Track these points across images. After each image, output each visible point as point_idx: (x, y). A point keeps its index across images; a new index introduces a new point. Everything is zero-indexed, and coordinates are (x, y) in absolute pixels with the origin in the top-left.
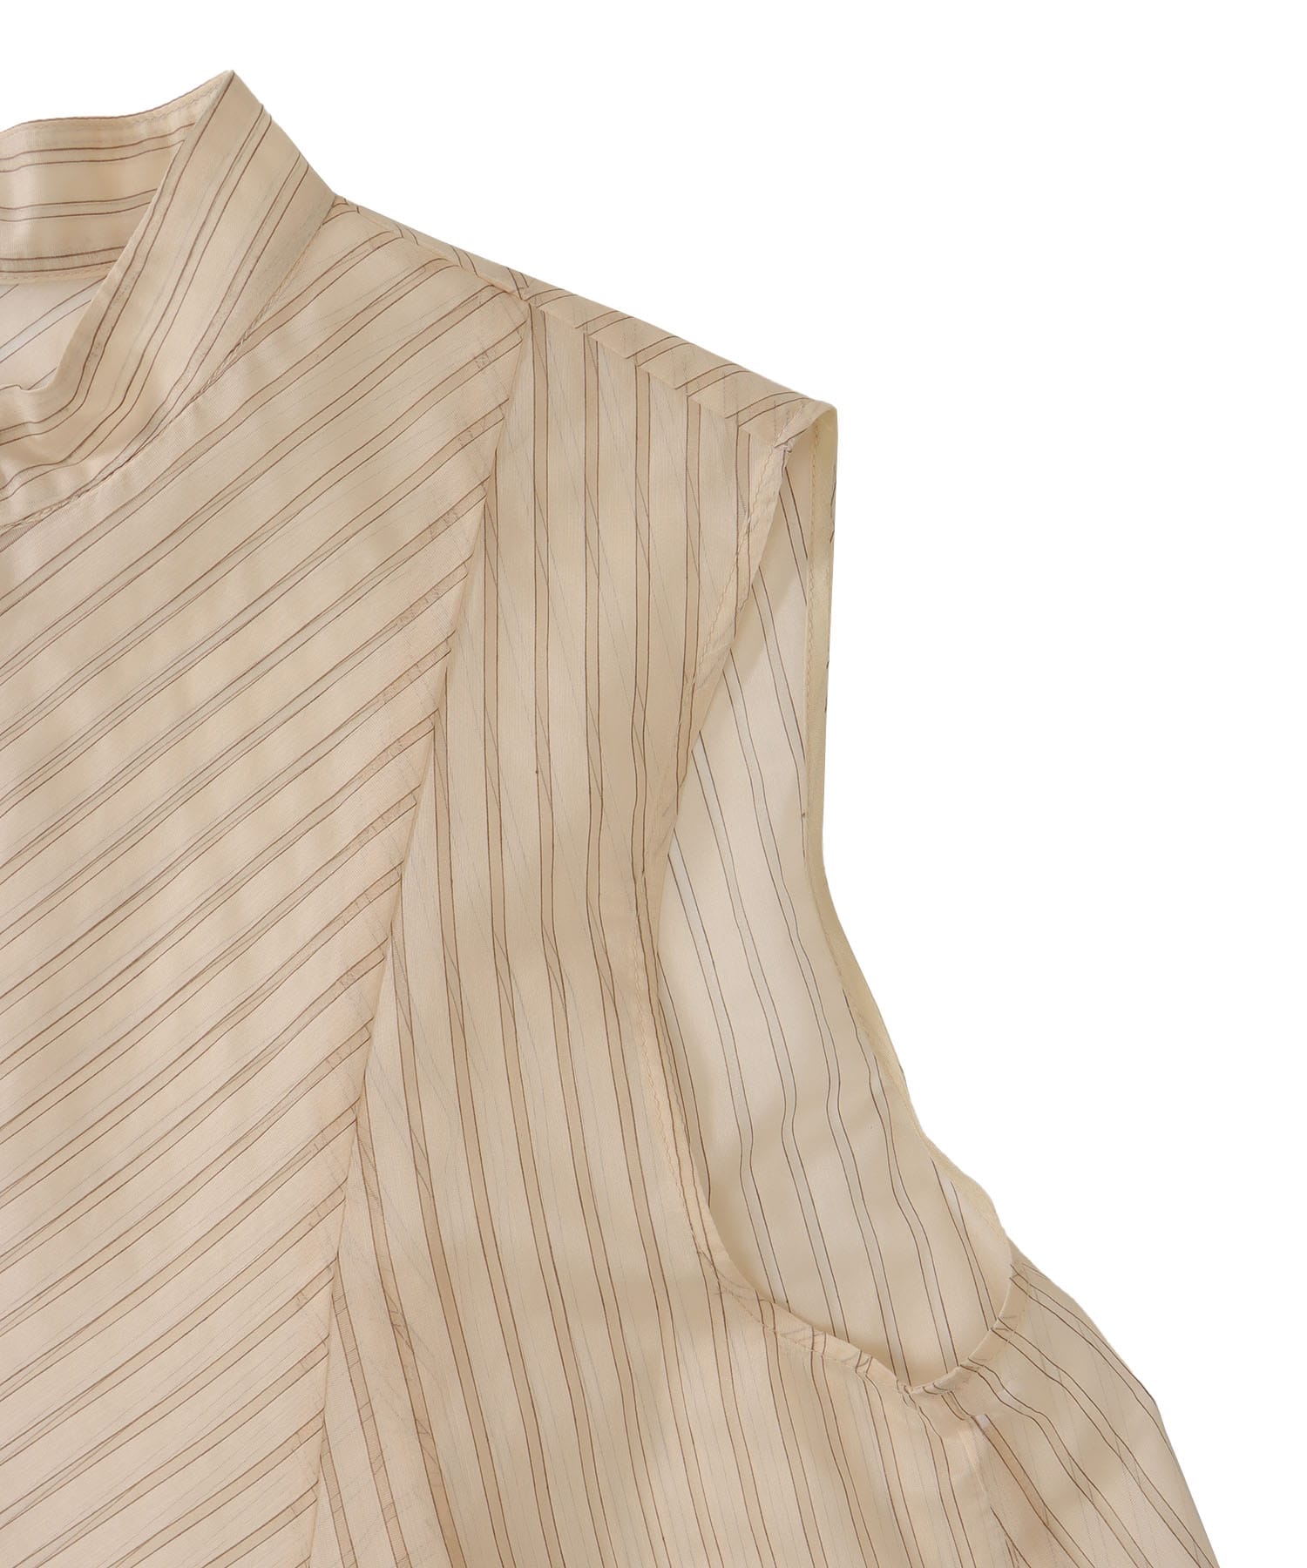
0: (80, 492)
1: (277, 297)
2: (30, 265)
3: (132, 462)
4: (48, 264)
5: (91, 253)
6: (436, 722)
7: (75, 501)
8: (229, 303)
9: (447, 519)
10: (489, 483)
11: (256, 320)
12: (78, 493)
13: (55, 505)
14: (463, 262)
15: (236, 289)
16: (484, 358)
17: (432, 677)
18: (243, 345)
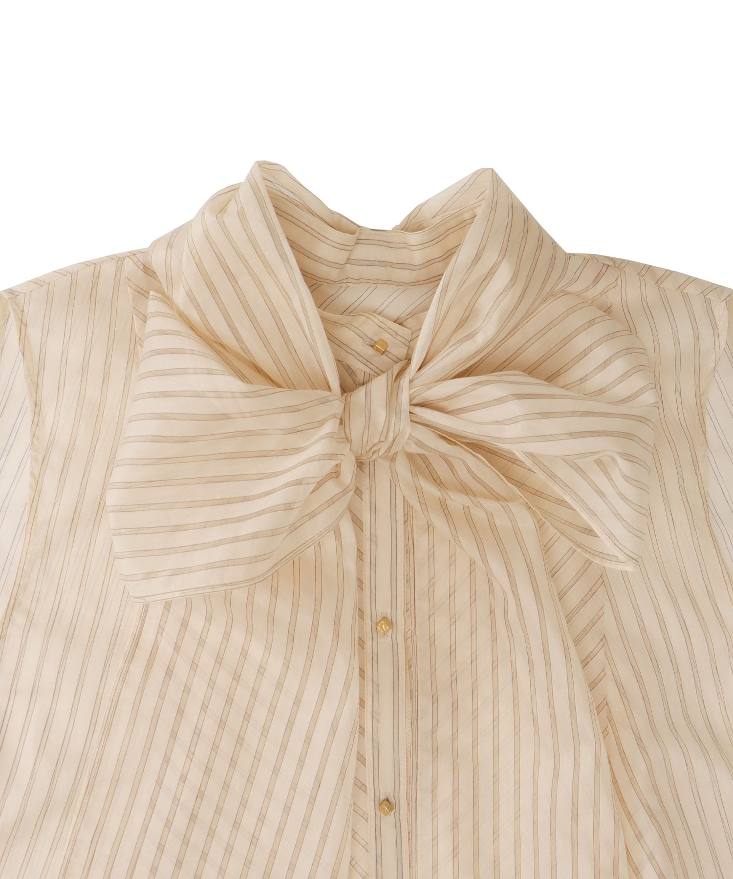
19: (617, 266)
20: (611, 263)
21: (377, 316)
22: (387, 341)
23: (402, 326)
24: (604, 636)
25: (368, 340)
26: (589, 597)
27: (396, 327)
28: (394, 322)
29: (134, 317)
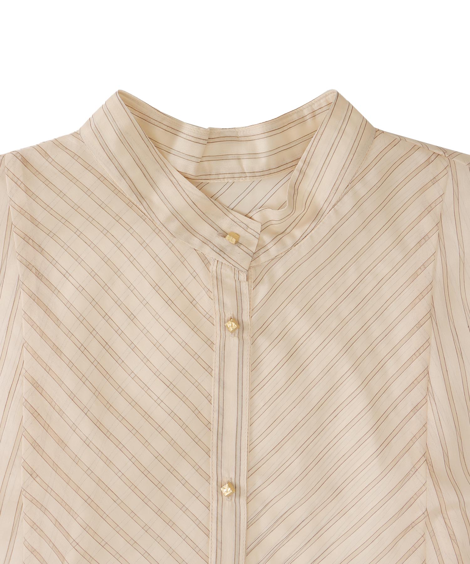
0: (295, 245)
1: (360, 167)
2: (266, 173)
3: (313, 231)
4: (272, 171)
5: (286, 164)
6: (431, 314)
7: (294, 248)
8: (344, 171)
9: (425, 238)
10: (439, 224)
11: (354, 176)
12: (294, 245)
13: (286, 250)
14: (424, 146)
15: (346, 166)
16: (434, 181)
17: (428, 297)
18: (350, 186)
19: (447, 156)
20: (441, 153)
21: (230, 211)
22: (239, 234)
23: (252, 219)
24: (427, 510)
25: (221, 232)
26: (412, 473)
27: (246, 220)
28: (245, 216)
29: (10, 207)
